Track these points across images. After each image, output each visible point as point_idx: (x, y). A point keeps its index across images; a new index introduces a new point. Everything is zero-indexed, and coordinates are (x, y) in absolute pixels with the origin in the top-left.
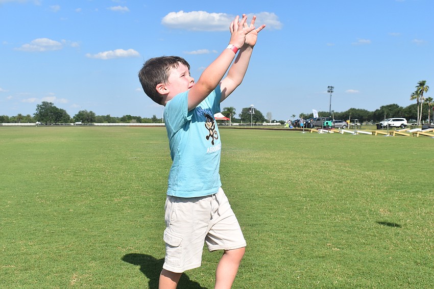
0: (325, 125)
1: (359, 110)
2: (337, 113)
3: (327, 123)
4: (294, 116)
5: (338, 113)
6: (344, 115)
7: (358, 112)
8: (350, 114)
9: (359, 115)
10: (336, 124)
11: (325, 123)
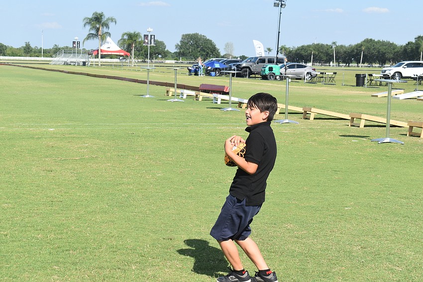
0: (267, 72)
1: (379, 41)
2: (342, 46)
3: (271, 69)
4: (269, 50)
5: (345, 47)
6: (353, 51)
7: (377, 46)
8: (363, 48)
9: (379, 52)
10: (289, 71)
11: (267, 69)
